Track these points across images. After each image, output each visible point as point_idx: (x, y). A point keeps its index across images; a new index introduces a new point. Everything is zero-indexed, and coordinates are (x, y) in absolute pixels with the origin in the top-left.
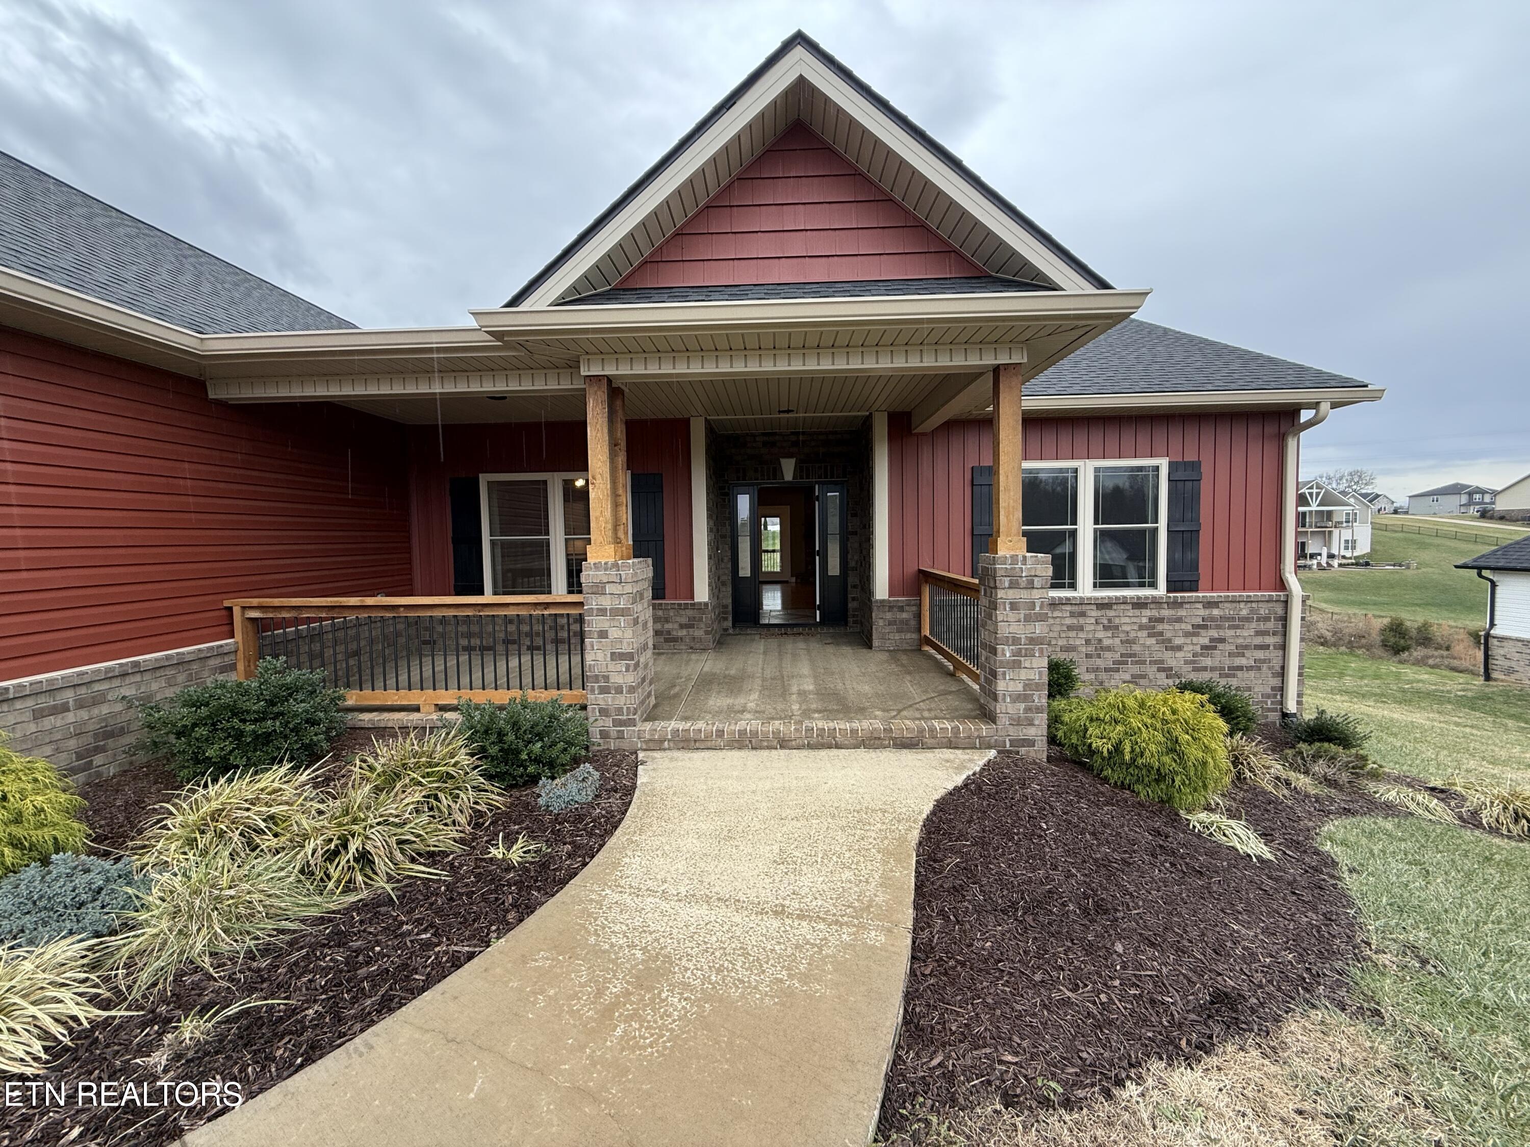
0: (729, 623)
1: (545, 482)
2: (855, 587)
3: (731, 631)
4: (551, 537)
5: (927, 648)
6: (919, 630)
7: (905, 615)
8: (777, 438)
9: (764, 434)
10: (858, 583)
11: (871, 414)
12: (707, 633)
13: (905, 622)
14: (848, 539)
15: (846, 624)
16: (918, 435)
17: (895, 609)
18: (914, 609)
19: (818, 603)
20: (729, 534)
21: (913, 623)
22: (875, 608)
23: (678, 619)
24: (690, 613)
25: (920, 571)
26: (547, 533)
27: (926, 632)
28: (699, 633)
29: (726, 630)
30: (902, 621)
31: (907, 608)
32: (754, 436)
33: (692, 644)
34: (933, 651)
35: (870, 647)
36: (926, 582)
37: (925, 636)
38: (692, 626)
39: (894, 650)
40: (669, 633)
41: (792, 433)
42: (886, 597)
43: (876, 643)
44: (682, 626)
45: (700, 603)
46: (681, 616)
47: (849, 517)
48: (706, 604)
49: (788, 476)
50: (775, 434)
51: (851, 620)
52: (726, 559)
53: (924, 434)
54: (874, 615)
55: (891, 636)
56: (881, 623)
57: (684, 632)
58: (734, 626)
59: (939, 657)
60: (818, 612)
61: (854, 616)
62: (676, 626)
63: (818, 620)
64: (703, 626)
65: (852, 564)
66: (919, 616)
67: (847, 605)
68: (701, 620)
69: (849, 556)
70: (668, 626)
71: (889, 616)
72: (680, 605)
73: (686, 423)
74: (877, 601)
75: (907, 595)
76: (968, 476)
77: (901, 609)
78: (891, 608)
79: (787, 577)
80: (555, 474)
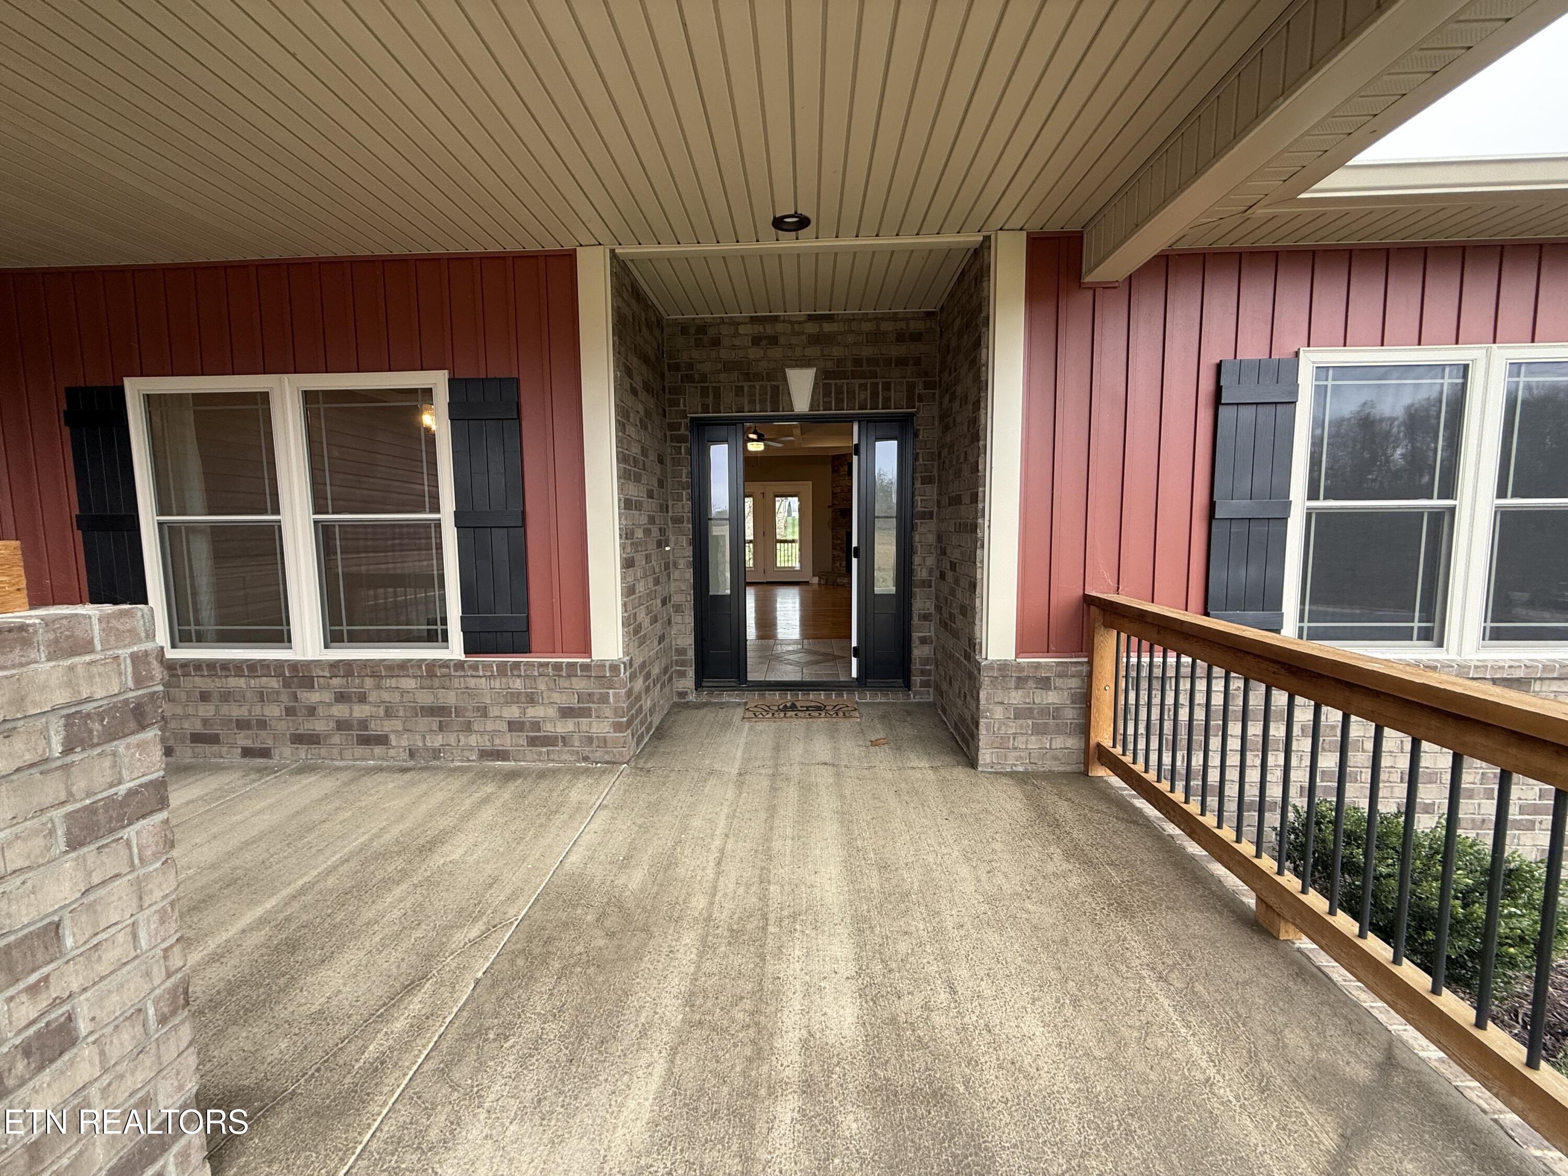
0: (688, 682)
1: (264, 398)
2: (925, 617)
3: (692, 697)
4: (285, 517)
5: (1101, 772)
6: (1085, 729)
7: (1052, 698)
8: (780, 327)
9: (754, 320)
10: (932, 610)
11: (987, 238)
12: (618, 727)
13: (1054, 714)
14: (913, 527)
15: (908, 686)
16: (1093, 288)
17: (1031, 684)
18: (1074, 683)
19: (854, 643)
20: (687, 515)
21: (1071, 714)
22: (986, 681)
23: (556, 697)
24: (579, 684)
25: (1088, 601)
26: (276, 511)
27: (1103, 735)
28: (601, 727)
29: (682, 695)
30: (1045, 711)
31: (1059, 682)
32: (735, 323)
33: (587, 750)
34: (1115, 781)
35: (972, 763)
36: (1108, 626)
37: (1099, 745)
38: (584, 713)
39: (1026, 773)
40: (536, 726)
41: (810, 318)
42: (1012, 656)
43: (986, 756)
44: (566, 713)
45: (601, 665)
46: (562, 690)
47: (918, 485)
48: (614, 667)
49: (801, 401)
50: (776, 318)
51: (917, 680)
52: (682, 563)
53: (1108, 287)
54: (983, 695)
55: (1020, 742)
56: (999, 713)
57: (564, 727)
58: (698, 685)
59: (1171, 829)
60: (854, 661)
61: (923, 672)
62: (552, 712)
63: (854, 674)
64: (608, 712)
65: (921, 574)
66: (1085, 700)
67: (910, 652)
68: (604, 699)
69: (917, 560)
70: (535, 712)
71: (1016, 697)
72: (557, 667)
73: (568, 259)
74: (990, 667)
75: (1060, 652)
76: (1207, 385)
77: (1045, 683)
78: (1021, 682)
79: (808, 576)
80: (286, 378)
